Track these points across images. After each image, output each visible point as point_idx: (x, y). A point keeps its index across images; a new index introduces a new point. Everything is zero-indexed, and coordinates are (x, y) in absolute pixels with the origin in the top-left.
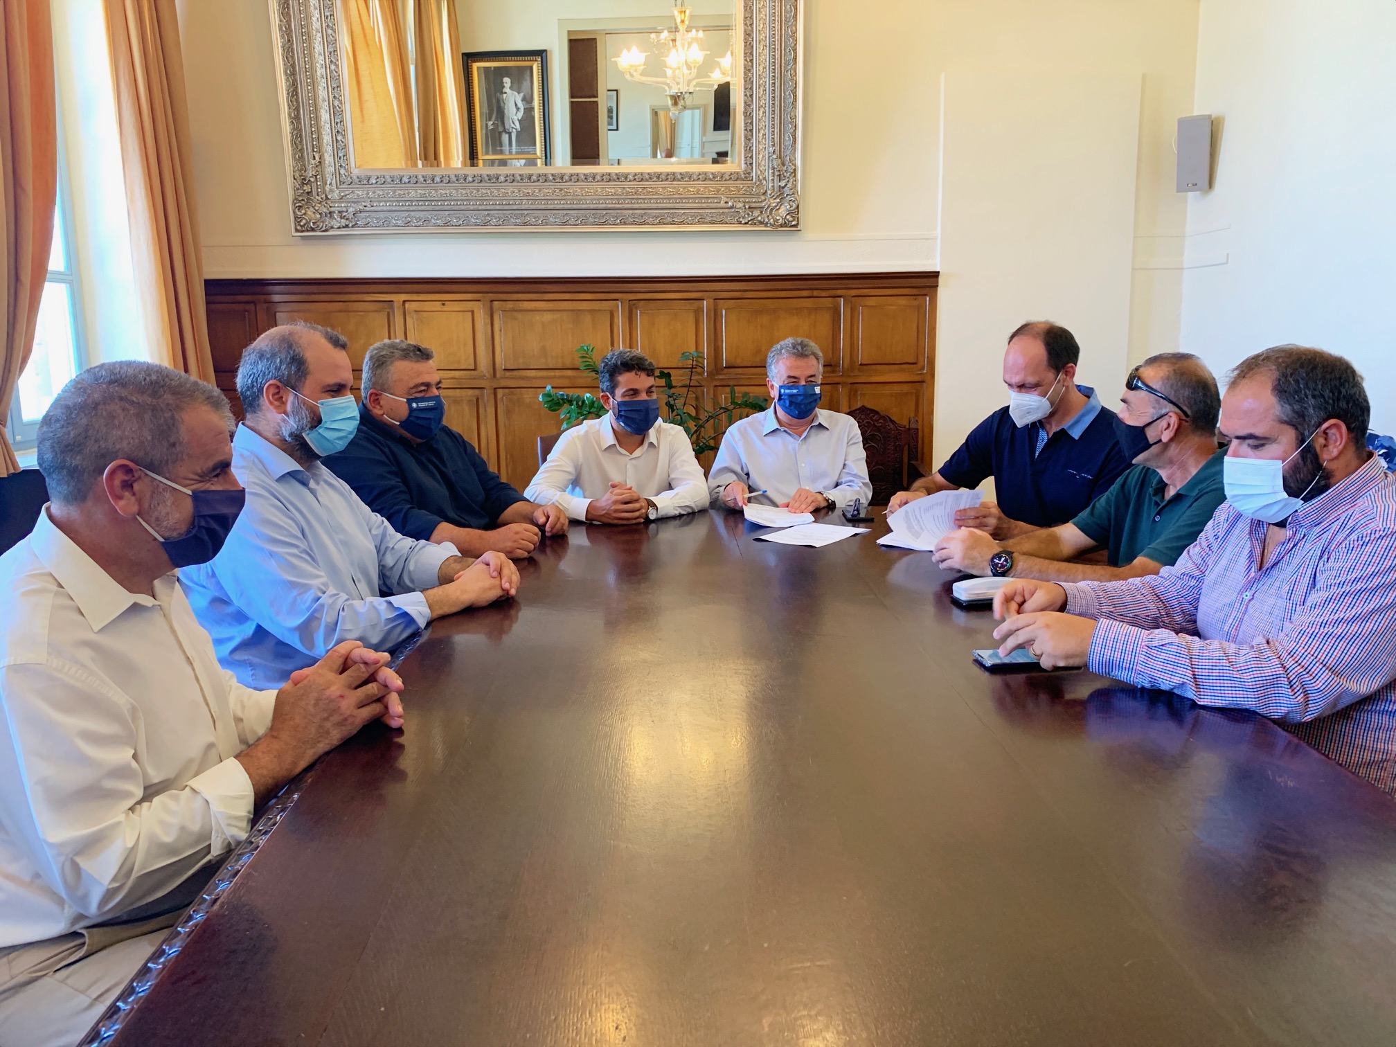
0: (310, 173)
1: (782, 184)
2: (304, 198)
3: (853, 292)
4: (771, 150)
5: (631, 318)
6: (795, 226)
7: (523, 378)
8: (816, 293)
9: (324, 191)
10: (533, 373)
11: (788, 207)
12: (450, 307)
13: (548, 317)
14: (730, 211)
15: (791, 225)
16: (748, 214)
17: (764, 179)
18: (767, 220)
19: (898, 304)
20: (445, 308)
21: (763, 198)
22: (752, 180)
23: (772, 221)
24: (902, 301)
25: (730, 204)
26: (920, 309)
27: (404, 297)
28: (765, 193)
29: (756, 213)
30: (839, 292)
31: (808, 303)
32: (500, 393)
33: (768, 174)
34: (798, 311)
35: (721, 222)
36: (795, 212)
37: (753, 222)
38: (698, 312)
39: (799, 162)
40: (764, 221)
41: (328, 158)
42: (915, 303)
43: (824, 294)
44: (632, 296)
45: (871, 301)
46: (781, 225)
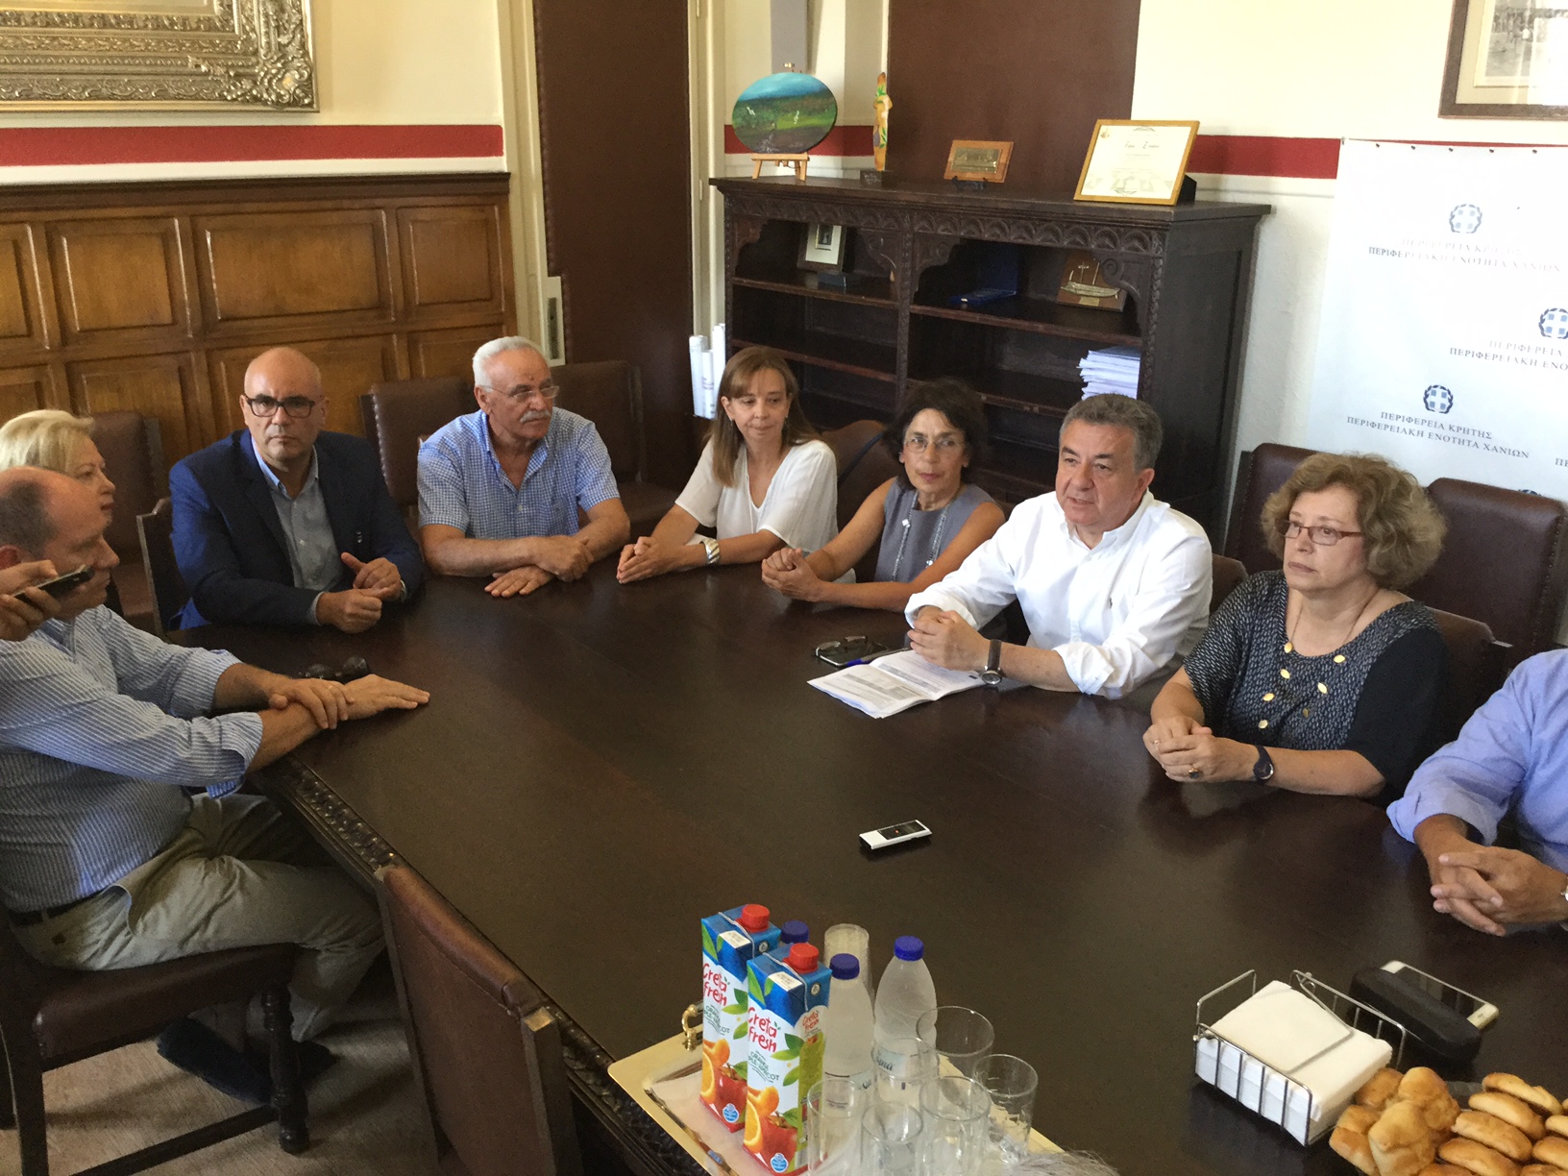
1: (284, 40)
3: (397, 202)
5: (52, 253)
6: (310, 105)
8: (346, 203)
11: (297, 76)
14: (205, 78)
15: (304, 102)
16: (235, 86)
17: (253, 30)
18: (265, 96)
19: (457, 216)
21: (254, 60)
22: (234, 31)
23: (273, 97)
25: (204, 68)
26: (487, 224)
28: (256, 53)
29: (247, 83)
30: (378, 202)
31: (335, 218)
33: (259, 23)
35: (196, 98)
36: (307, 85)
37: (244, 97)
38: (167, 238)
39: (307, 10)
40: (262, 96)
42: (483, 215)
44: (48, 216)
45: (424, 215)
46: (289, 104)
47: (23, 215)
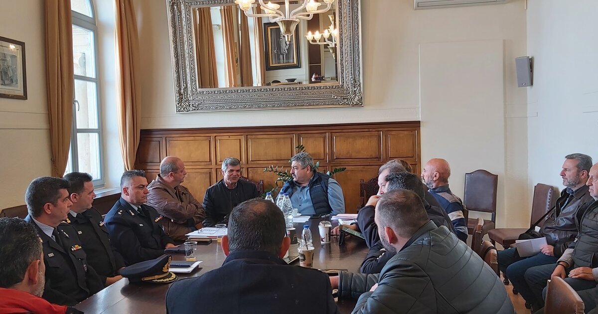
0: (182, 91)
1: (355, 89)
2: (180, 100)
3: (386, 129)
4: (351, 77)
5: (299, 140)
6: (361, 105)
7: (258, 164)
8: (370, 130)
9: (187, 97)
10: (262, 162)
11: (358, 98)
12: (232, 138)
13: (267, 141)
14: (335, 100)
15: (360, 104)
16: (343, 101)
18: (350, 103)
19: (404, 134)
20: (230, 138)
21: (348, 95)
22: (344, 88)
23: (352, 103)
24: (406, 133)
25: (336, 97)
26: (414, 135)
27: (215, 135)
28: (349, 93)
29: (345, 101)
30: (380, 129)
31: (367, 134)
32: (249, 169)
33: (350, 86)
34: (364, 137)
35: (332, 104)
36: (360, 100)
37: (344, 104)
38: (325, 138)
39: (361, 81)
40: (348, 103)
41: (189, 85)
42: (412, 133)
43: (374, 130)
44: (299, 132)
45: (393, 133)
46: (355, 105)
47: (293, 132)
